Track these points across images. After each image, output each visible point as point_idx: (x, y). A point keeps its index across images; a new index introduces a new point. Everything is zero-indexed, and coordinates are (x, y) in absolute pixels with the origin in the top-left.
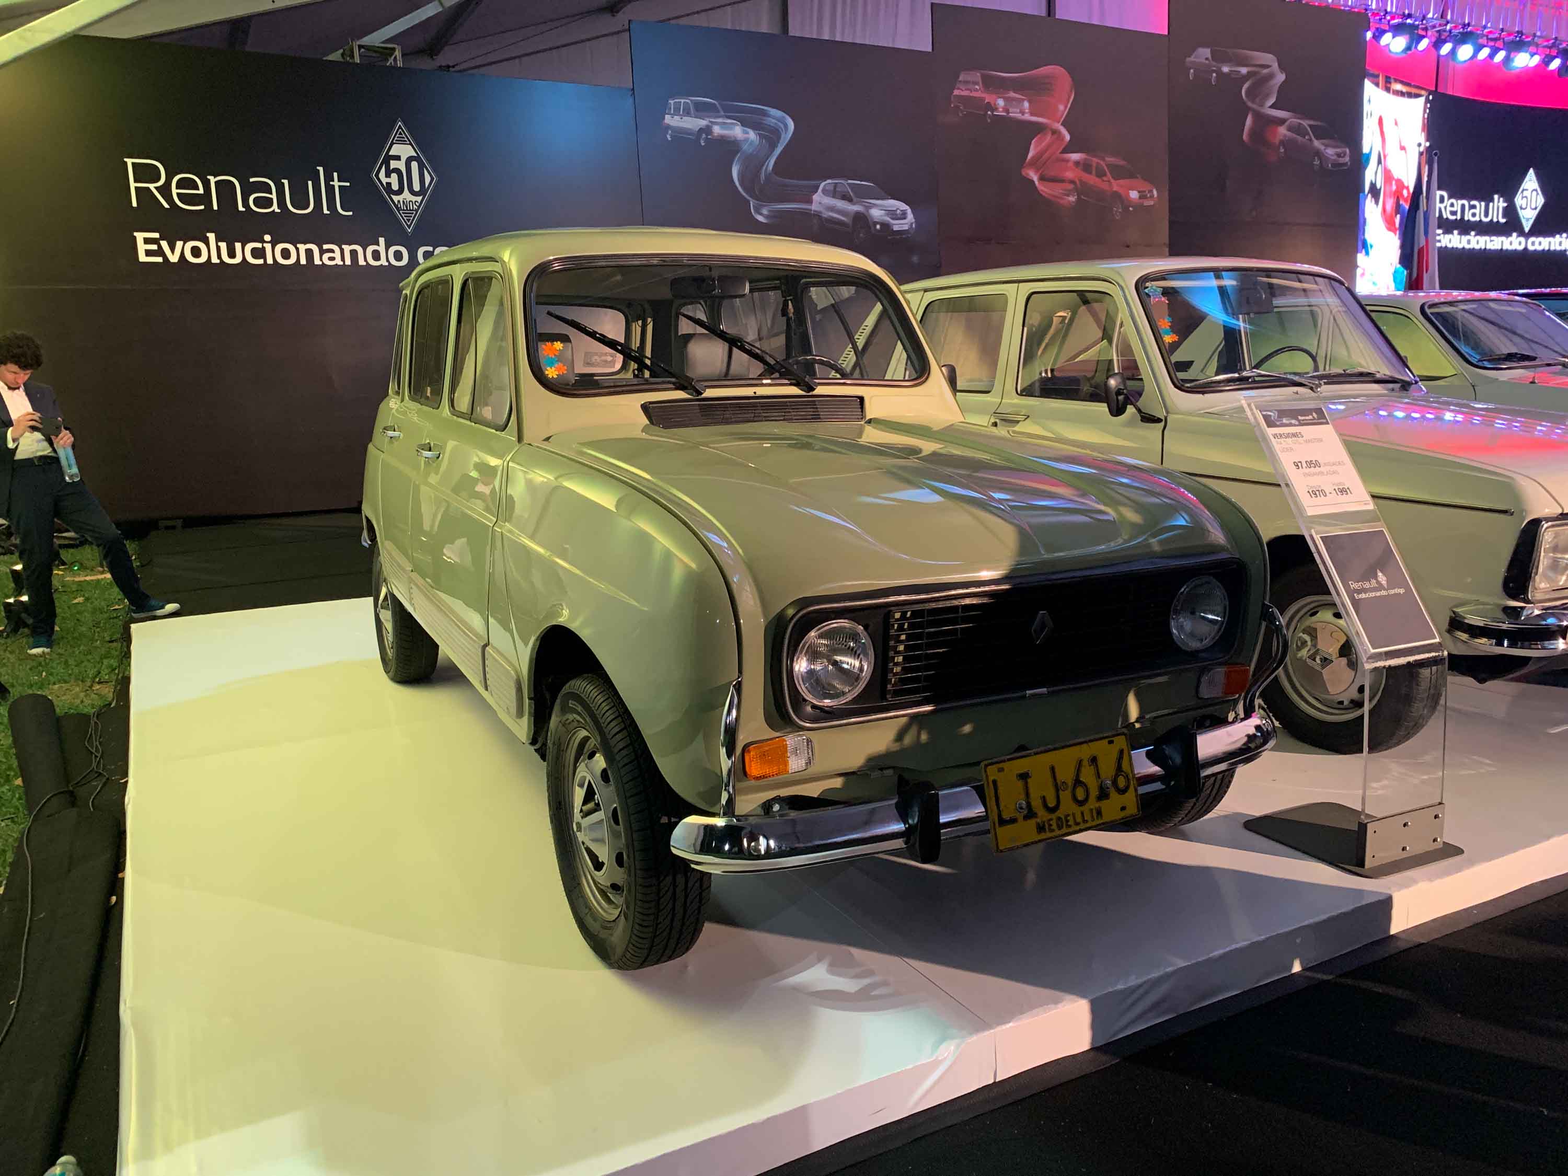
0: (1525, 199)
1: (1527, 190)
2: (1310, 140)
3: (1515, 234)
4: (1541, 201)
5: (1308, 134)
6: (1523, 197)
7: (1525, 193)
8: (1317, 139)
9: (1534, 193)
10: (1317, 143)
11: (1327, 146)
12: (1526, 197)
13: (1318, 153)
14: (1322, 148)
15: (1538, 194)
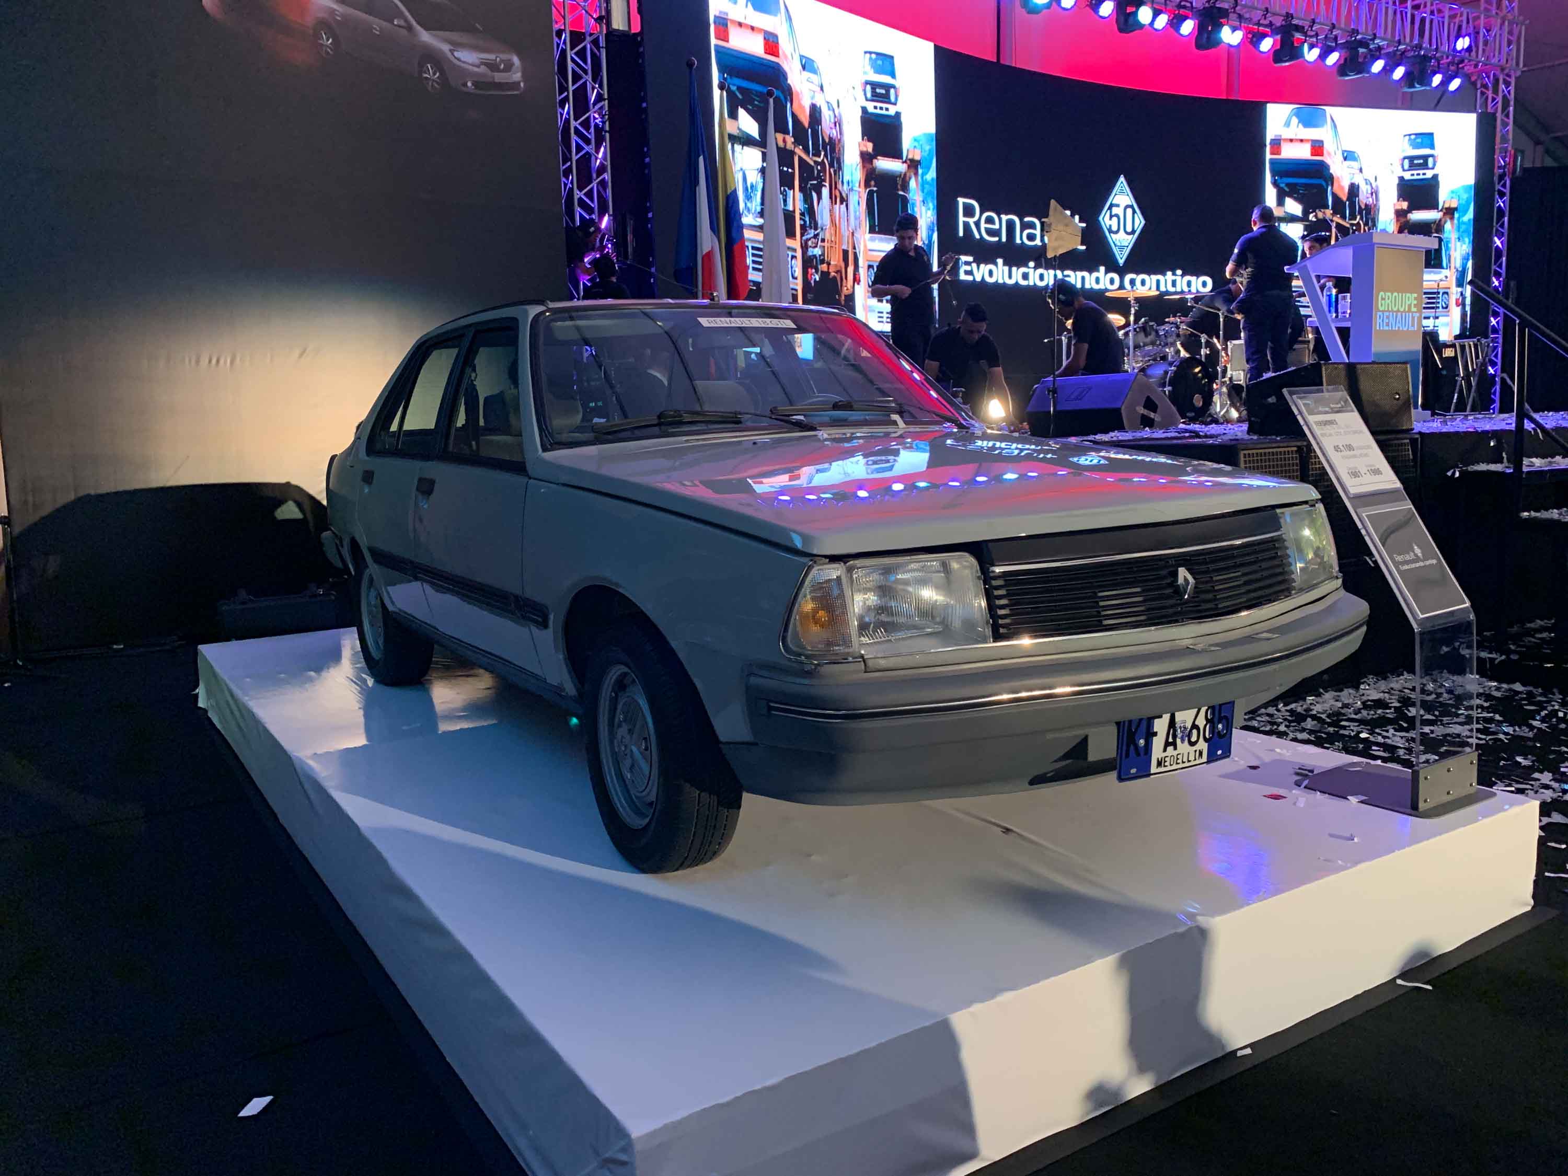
0: (1115, 219)
1: (1118, 206)
2: (410, 28)
3: (1102, 269)
4: (1140, 222)
5: (401, 15)
6: (1111, 217)
7: (1115, 210)
8: (427, 28)
9: (1129, 211)
10: (425, 37)
11: (456, 45)
12: (1117, 216)
13: (431, 57)
14: (445, 48)
15: (1134, 212)
